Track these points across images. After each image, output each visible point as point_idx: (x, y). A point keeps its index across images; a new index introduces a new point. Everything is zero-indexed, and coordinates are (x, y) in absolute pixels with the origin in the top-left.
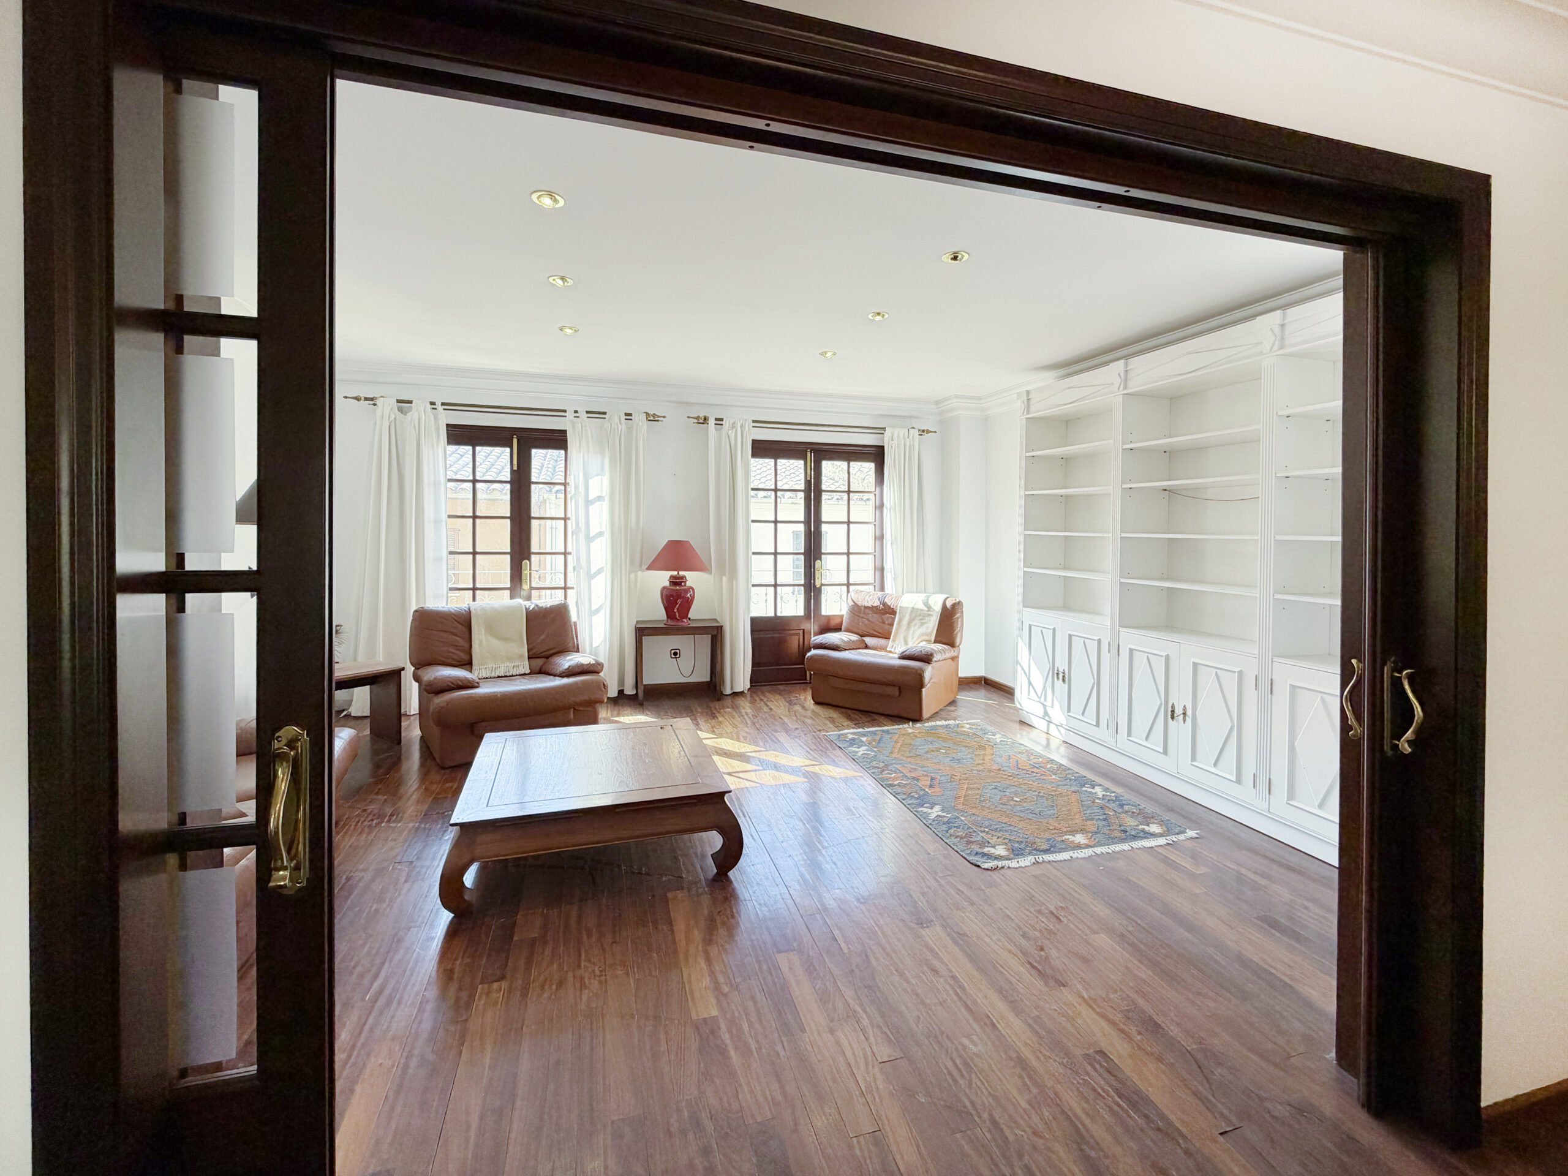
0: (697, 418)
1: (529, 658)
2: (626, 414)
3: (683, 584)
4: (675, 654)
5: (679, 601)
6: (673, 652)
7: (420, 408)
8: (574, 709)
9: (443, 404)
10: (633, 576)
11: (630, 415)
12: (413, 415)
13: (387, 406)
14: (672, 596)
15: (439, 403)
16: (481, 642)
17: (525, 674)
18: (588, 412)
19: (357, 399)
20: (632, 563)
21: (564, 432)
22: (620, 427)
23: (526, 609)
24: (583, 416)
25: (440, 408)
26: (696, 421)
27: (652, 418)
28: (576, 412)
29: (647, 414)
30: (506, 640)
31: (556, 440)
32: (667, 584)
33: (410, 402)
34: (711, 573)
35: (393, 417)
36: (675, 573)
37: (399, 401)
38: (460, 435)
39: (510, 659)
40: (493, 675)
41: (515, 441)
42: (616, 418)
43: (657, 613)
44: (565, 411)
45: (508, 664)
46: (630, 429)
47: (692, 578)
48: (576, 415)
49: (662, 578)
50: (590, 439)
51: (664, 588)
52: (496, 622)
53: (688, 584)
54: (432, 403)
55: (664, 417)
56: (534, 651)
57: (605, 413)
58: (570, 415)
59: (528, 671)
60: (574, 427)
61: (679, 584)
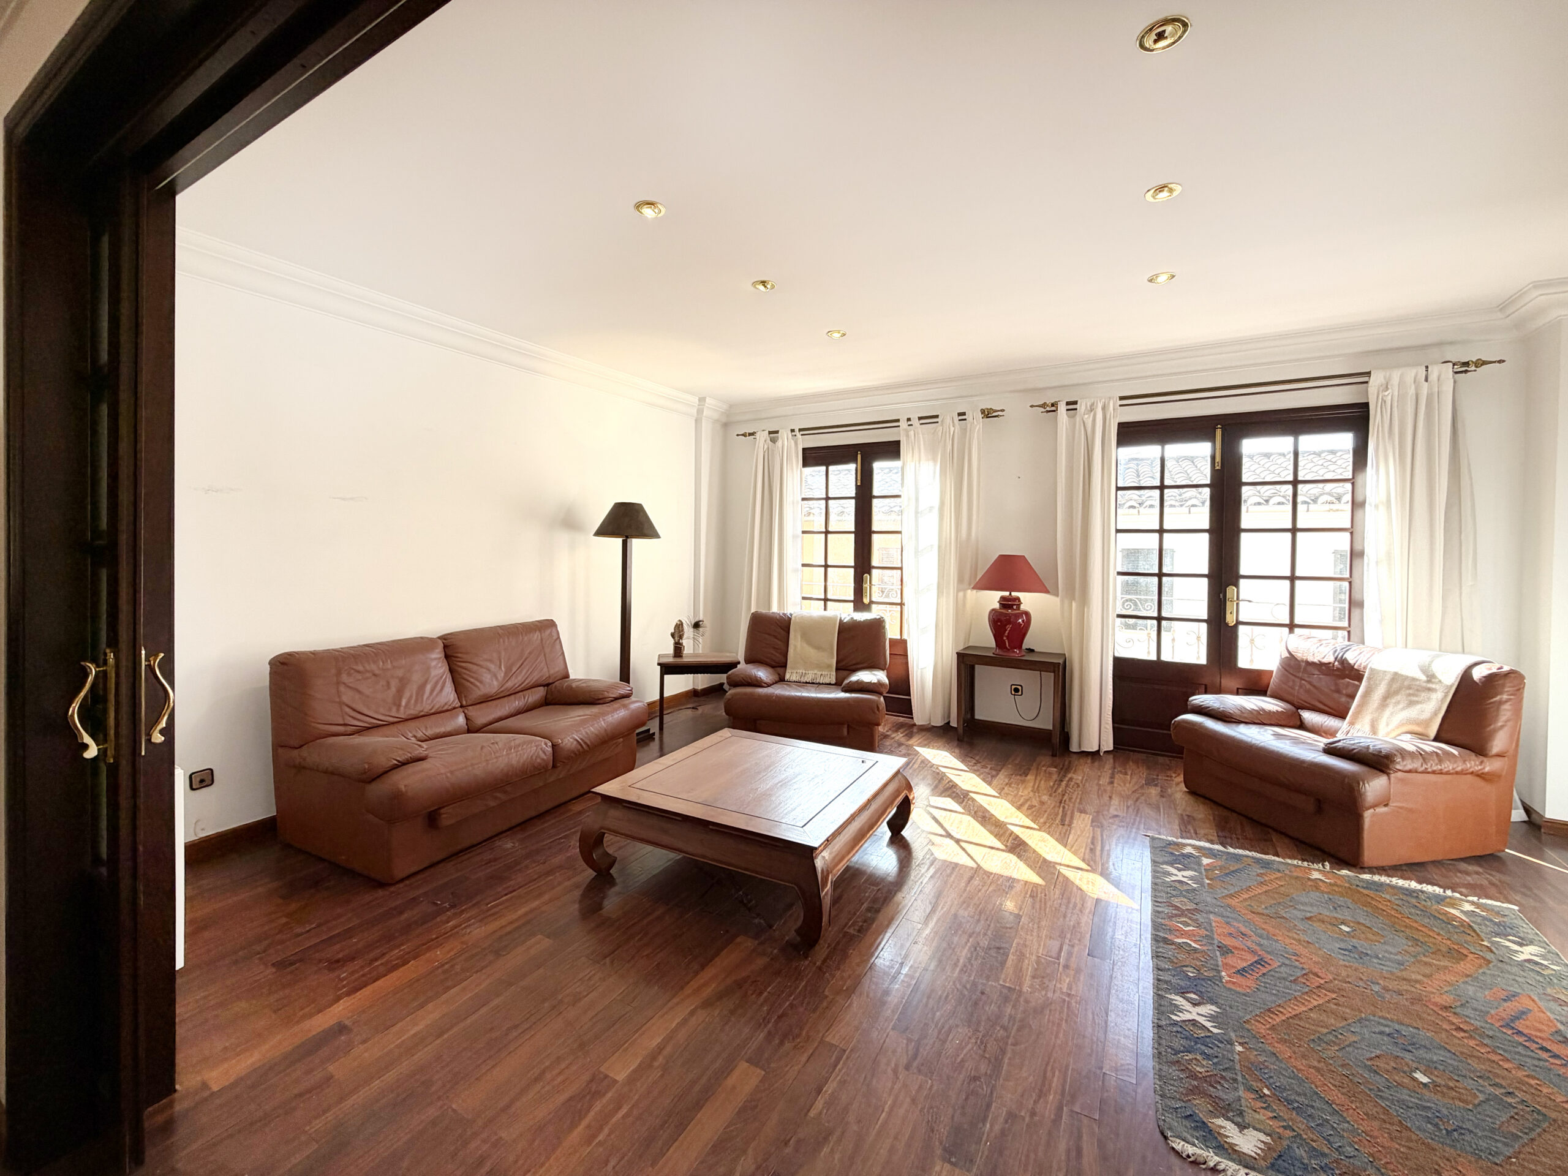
0: (1043, 406)
1: (837, 669)
2: (960, 414)
3: (1015, 607)
4: (1016, 690)
5: (1009, 627)
6: (1013, 687)
7: (785, 437)
9: (800, 430)
10: (961, 594)
11: (964, 414)
12: (779, 443)
13: (762, 437)
14: (999, 620)
15: (797, 430)
16: (795, 647)
17: (830, 684)
18: (920, 418)
19: (744, 435)
20: (960, 580)
21: (898, 443)
22: (952, 429)
23: (840, 620)
24: (915, 422)
25: (798, 434)
26: (1042, 410)
27: (987, 414)
28: (909, 420)
29: (983, 411)
30: (818, 648)
31: (891, 450)
32: (997, 606)
33: (777, 432)
34: (1057, 595)
35: (766, 447)
36: (1006, 594)
37: (770, 433)
38: (813, 457)
39: (819, 667)
40: (803, 680)
41: (859, 457)
42: (949, 420)
43: (986, 639)
44: (898, 421)
45: (816, 672)
46: (964, 430)
47: (1029, 601)
48: (909, 423)
49: (992, 599)
50: (922, 447)
51: (993, 610)
52: (812, 628)
53: (1022, 607)
54: (793, 431)
55: (1003, 410)
56: (844, 663)
57: (937, 417)
58: (903, 424)
59: (834, 681)
60: (908, 436)
61: (1010, 607)
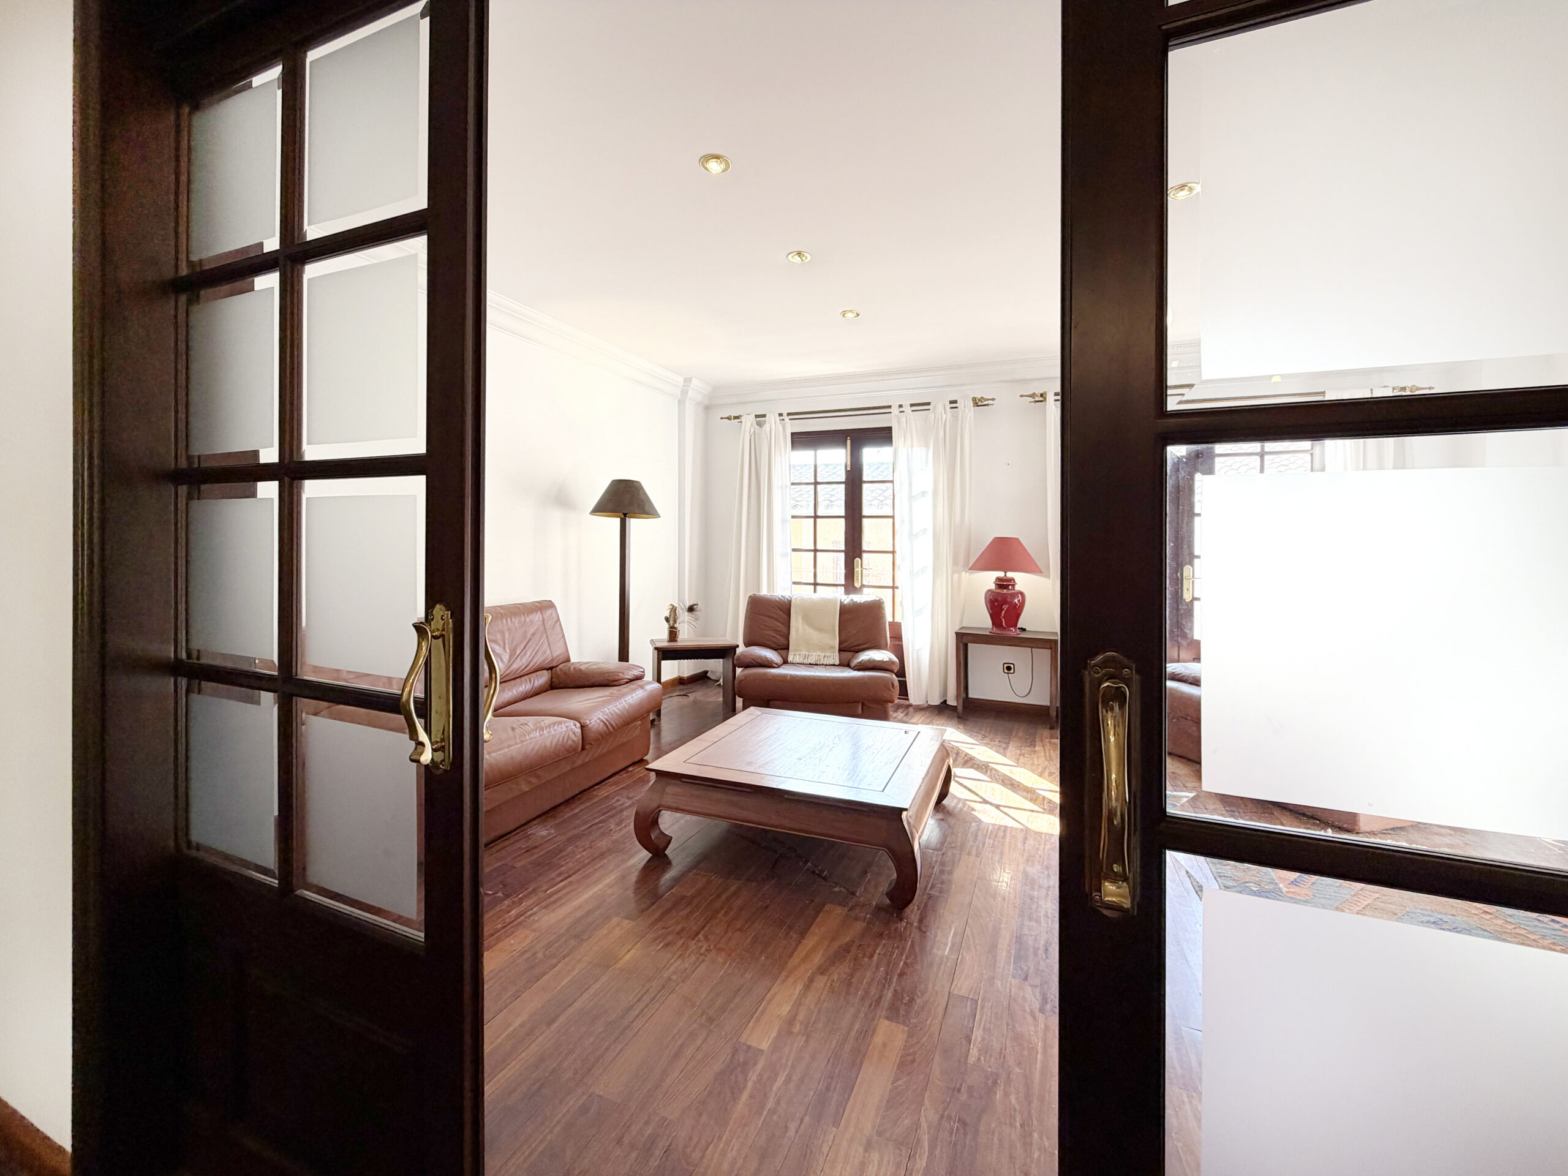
0: (1033, 396)
1: (840, 650)
2: (951, 402)
3: (1010, 587)
4: (1009, 668)
5: (1005, 607)
6: (1006, 665)
7: (772, 420)
8: (863, 704)
9: (789, 414)
10: (956, 576)
11: (955, 402)
12: (767, 427)
13: (748, 421)
14: (996, 600)
15: (785, 414)
16: (797, 631)
17: (834, 665)
18: (912, 405)
19: (729, 418)
20: (955, 563)
21: (890, 429)
22: (944, 416)
23: (841, 602)
24: (907, 409)
25: (787, 419)
26: (1031, 399)
27: (977, 403)
28: (901, 406)
29: (974, 399)
30: (820, 630)
31: (883, 435)
32: (993, 587)
33: (764, 416)
34: (1049, 577)
35: (752, 430)
36: (1001, 574)
37: (757, 416)
38: (801, 440)
39: (822, 649)
40: (806, 661)
41: (849, 442)
42: (940, 408)
43: (982, 620)
44: (890, 407)
45: (819, 653)
46: (955, 418)
47: (1022, 581)
48: (901, 409)
49: (988, 580)
50: (914, 433)
51: (989, 591)
52: (812, 611)
53: (1017, 588)
54: (781, 415)
55: (993, 399)
56: (845, 645)
57: (929, 404)
58: (895, 410)
59: (837, 663)
60: (899, 422)
61: (1006, 587)
